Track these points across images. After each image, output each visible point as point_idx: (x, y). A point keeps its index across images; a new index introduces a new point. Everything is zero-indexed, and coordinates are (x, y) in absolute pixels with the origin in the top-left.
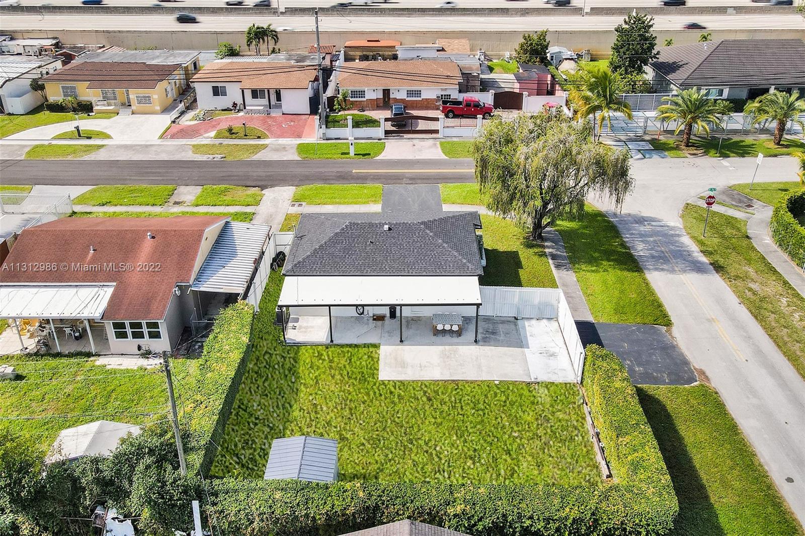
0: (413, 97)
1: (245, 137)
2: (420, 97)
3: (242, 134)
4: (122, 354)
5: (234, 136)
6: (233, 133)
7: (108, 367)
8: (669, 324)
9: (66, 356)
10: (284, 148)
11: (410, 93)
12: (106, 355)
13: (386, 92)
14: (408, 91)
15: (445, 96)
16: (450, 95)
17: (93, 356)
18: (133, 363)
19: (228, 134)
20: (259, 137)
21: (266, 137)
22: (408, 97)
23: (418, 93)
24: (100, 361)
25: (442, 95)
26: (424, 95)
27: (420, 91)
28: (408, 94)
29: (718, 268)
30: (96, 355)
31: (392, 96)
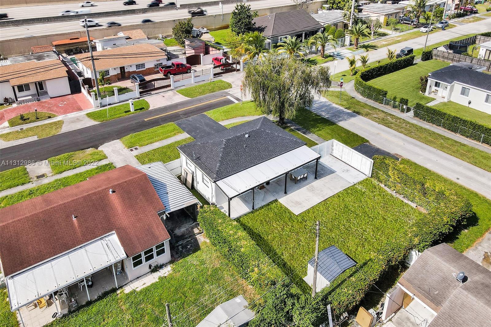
0: (140, 68)
1: (38, 120)
2: (144, 67)
3: (34, 118)
4: (138, 278)
5: (27, 121)
6: (25, 120)
7: (138, 290)
8: (368, 141)
9: (96, 301)
10: (78, 120)
11: (138, 66)
12: (126, 284)
13: (122, 69)
14: (136, 65)
15: (159, 64)
16: (162, 63)
17: (117, 289)
18: (153, 279)
19: (21, 121)
20: (50, 117)
21: (54, 116)
22: (137, 69)
23: (143, 65)
24: (127, 290)
25: (157, 64)
26: (147, 66)
27: (144, 64)
28: (136, 67)
29: (358, 113)
30: (120, 288)
31: (126, 71)
